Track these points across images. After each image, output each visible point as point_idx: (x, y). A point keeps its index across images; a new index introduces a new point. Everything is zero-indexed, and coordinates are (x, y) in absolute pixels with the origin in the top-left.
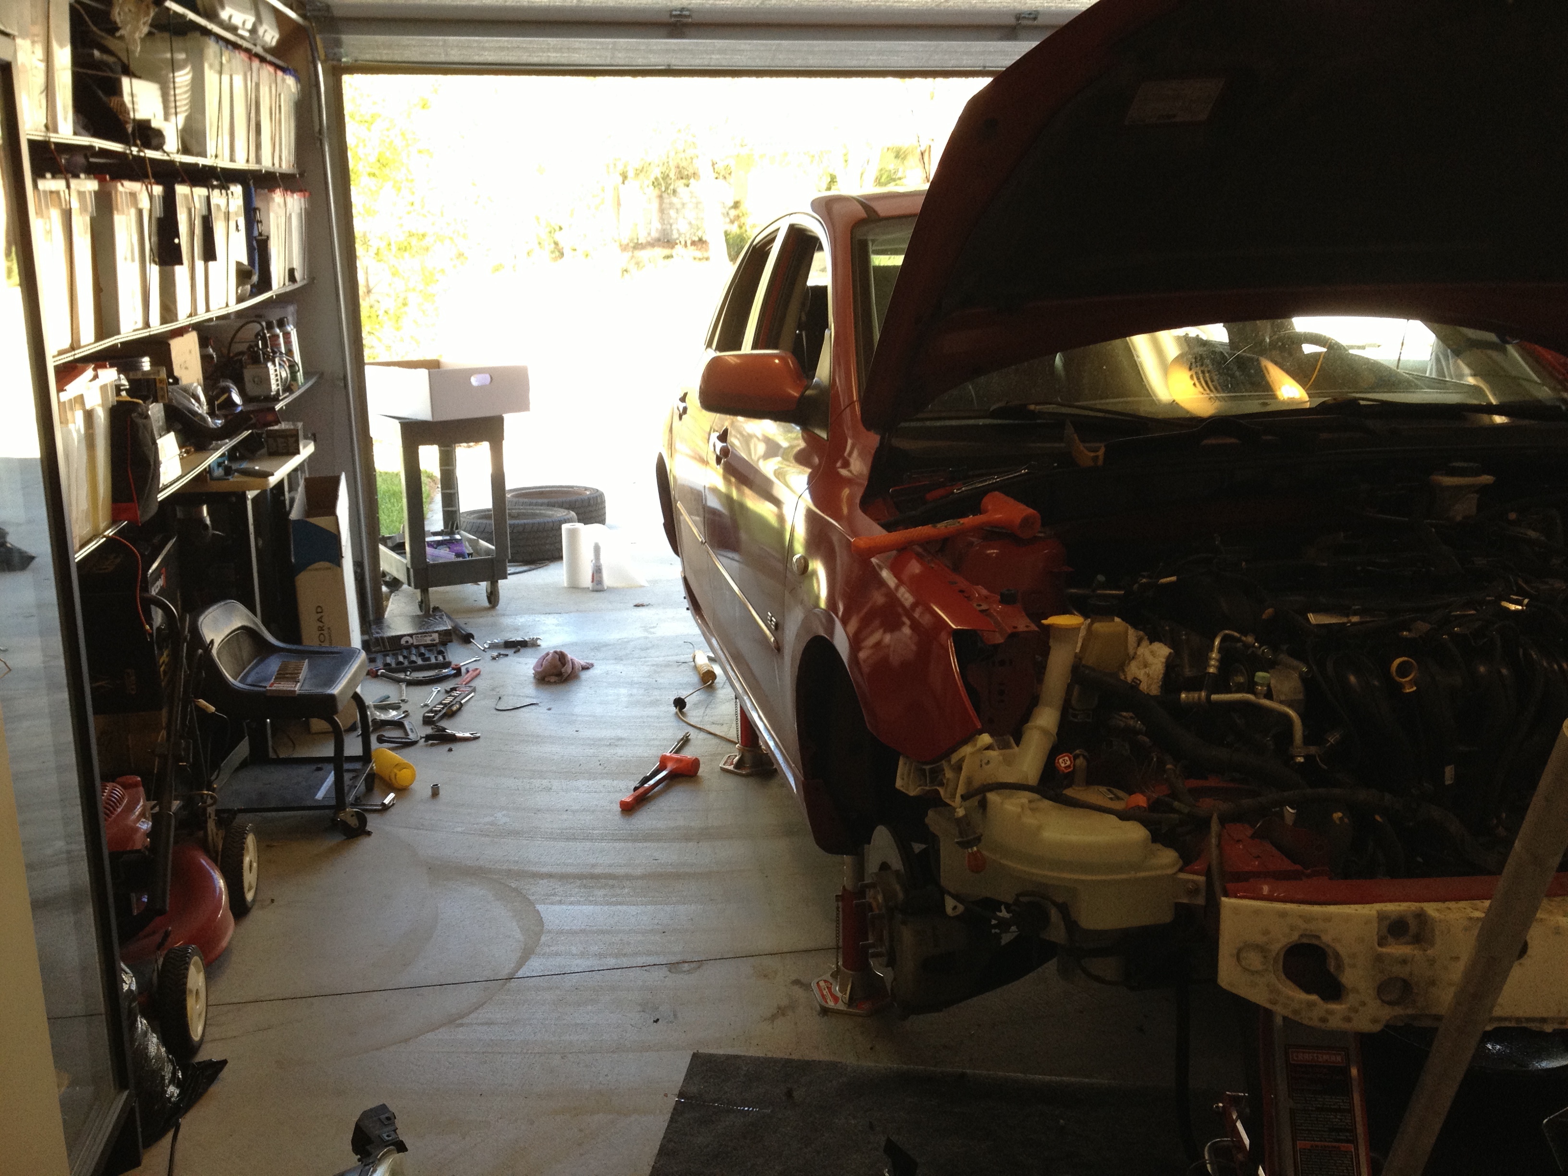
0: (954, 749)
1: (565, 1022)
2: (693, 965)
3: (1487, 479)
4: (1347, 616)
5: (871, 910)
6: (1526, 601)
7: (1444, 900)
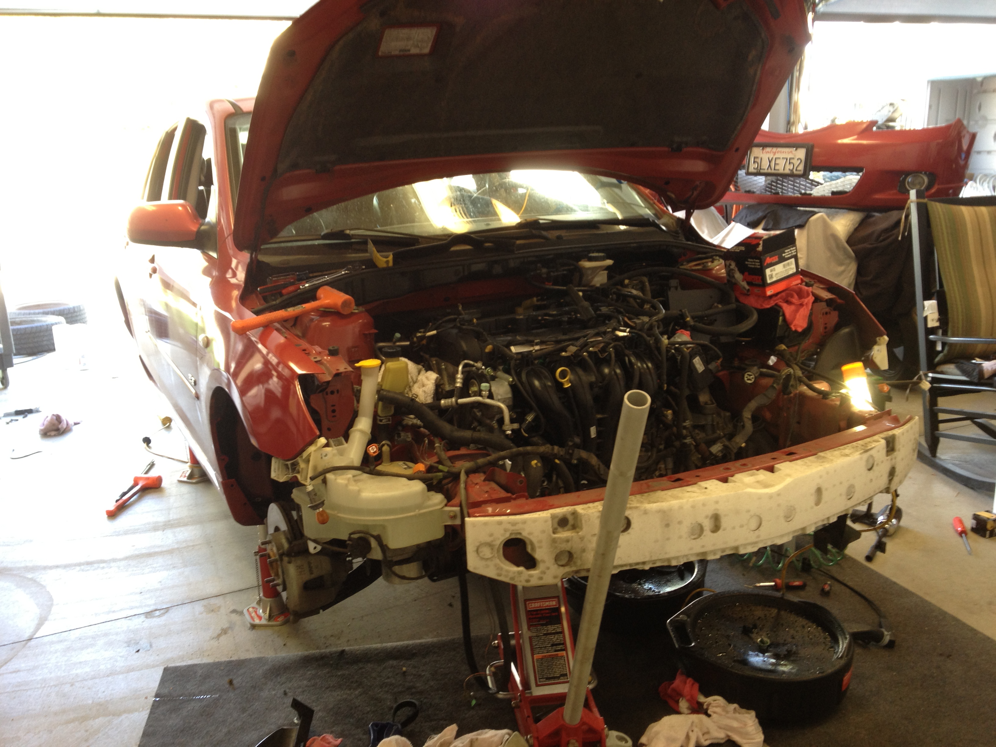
0: (303, 450)
1: (72, 662)
2: (162, 611)
3: (609, 262)
4: (533, 346)
5: (270, 557)
6: (628, 330)
7: (586, 503)
